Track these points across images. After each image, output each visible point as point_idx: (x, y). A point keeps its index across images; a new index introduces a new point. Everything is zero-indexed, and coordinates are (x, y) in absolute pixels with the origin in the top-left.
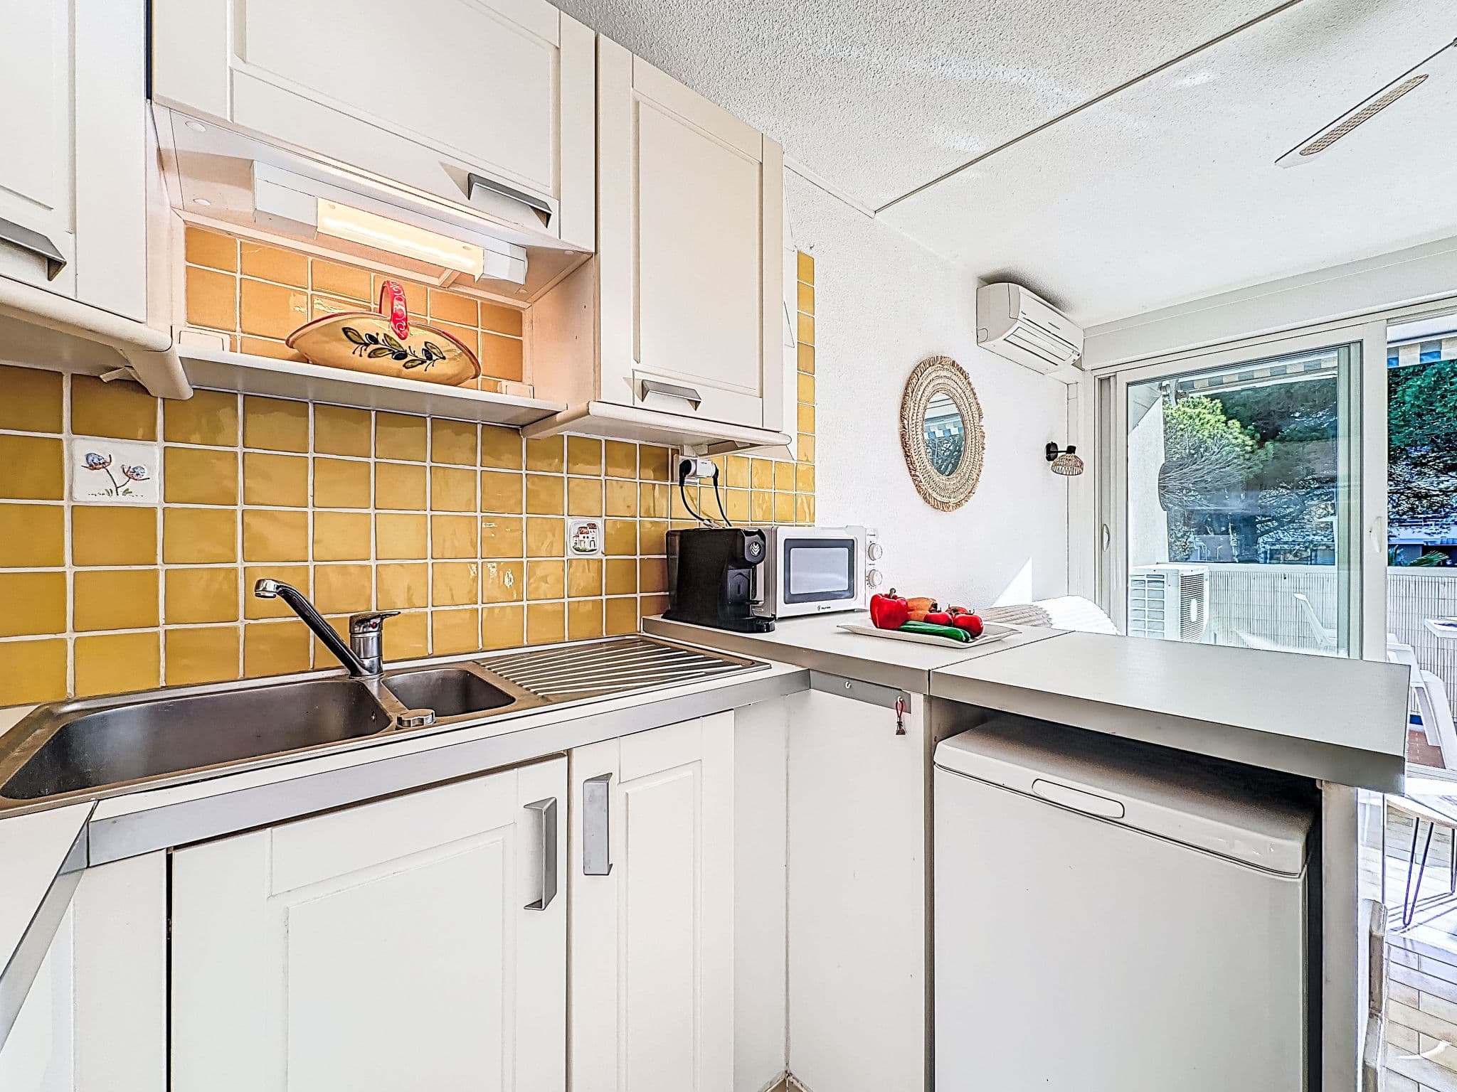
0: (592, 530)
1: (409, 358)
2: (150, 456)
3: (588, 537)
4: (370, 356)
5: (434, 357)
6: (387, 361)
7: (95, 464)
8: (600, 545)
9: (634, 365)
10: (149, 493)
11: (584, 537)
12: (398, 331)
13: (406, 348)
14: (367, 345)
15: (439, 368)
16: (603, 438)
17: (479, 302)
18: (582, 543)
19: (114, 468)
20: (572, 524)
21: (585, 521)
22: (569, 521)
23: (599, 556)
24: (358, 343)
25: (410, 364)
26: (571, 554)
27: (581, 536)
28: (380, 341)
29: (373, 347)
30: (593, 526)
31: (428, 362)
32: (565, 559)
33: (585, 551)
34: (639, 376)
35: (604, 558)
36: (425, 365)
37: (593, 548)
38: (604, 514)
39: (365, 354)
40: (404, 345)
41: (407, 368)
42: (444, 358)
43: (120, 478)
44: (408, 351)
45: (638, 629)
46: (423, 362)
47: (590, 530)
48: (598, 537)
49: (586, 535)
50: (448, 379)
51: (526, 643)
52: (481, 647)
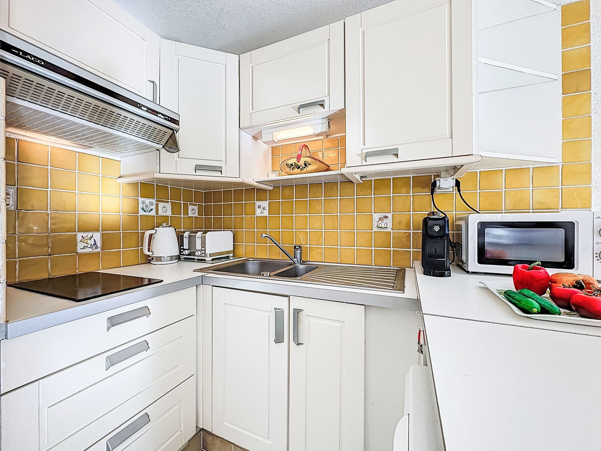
0: (385, 219)
1: (301, 167)
2: (265, 204)
3: (383, 222)
4: (292, 170)
5: (307, 165)
6: (296, 170)
7: (259, 207)
8: (390, 225)
9: (362, 147)
10: (266, 213)
11: (381, 222)
12: (297, 160)
13: (299, 165)
14: (291, 167)
15: (310, 168)
16: (391, 177)
17: (339, 138)
18: (380, 224)
19: (261, 207)
20: (376, 217)
21: (382, 215)
22: (375, 215)
23: (389, 230)
24: (288, 167)
25: (301, 169)
26: (375, 229)
27: (380, 222)
28: (293, 165)
29: (292, 167)
30: (386, 217)
31: (306, 167)
32: (373, 231)
33: (382, 228)
34: (365, 151)
35: (392, 231)
36: (306, 168)
37: (386, 226)
38: (392, 211)
39: (291, 169)
40: (299, 164)
41: (301, 171)
42: (310, 164)
43: (262, 210)
44: (300, 166)
45: (411, 266)
46: (305, 168)
47: (384, 219)
48: (389, 222)
49: (382, 221)
50: (315, 170)
51: (356, 263)
52: (339, 262)
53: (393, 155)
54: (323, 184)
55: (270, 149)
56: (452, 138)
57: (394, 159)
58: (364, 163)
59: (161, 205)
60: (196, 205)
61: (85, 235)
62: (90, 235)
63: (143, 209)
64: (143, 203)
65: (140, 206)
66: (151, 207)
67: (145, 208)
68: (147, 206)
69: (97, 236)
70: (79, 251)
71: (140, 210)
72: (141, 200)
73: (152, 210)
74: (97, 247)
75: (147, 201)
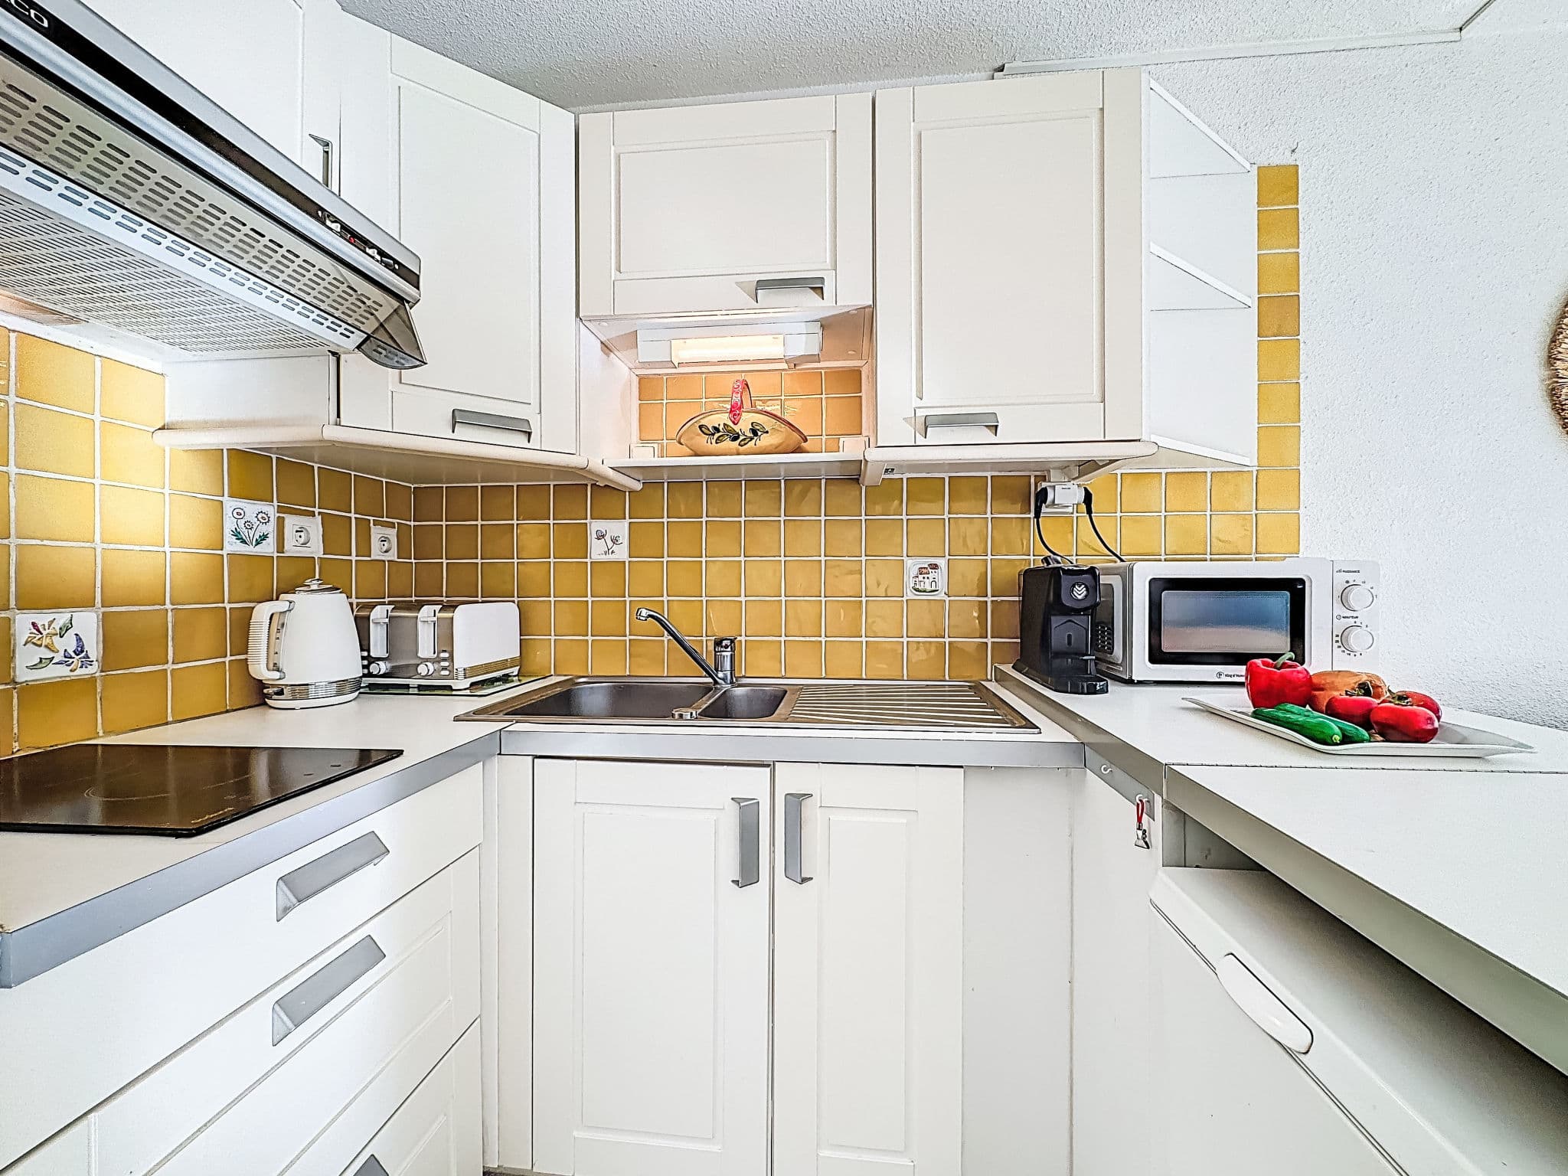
0: (933, 571)
1: (742, 438)
2: (619, 528)
3: (928, 578)
4: (717, 443)
5: (759, 433)
6: (728, 444)
7: (601, 536)
8: (942, 585)
9: (916, 402)
10: (621, 553)
11: (924, 578)
12: (733, 419)
13: (738, 431)
14: (713, 434)
15: (765, 441)
16: (946, 476)
17: (823, 371)
18: (922, 583)
19: (607, 538)
20: (912, 565)
21: (925, 562)
22: (909, 562)
23: (941, 596)
24: (707, 434)
25: (743, 443)
26: (910, 595)
27: (921, 577)
28: (721, 430)
29: (717, 435)
30: (935, 567)
31: (755, 438)
32: (904, 599)
33: (925, 591)
34: (921, 413)
35: (947, 599)
36: (754, 441)
37: (934, 588)
38: (947, 554)
39: (714, 441)
40: (737, 428)
41: (742, 446)
42: (767, 432)
43: (610, 544)
44: (740, 433)
45: (989, 677)
46: (752, 439)
47: (930, 570)
48: (941, 577)
49: (926, 576)
50: (776, 448)
51: (864, 677)
52: (824, 675)
53: (985, 428)
54: (783, 481)
55: (636, 380)
56: (1103, 401)
57: (988, 436)
58: (921, 440)
59: (292, 522)
60: (392, 525)
61: (42, 619)
62: (62, 618)
63: (236, 534)
64: (239, 514)
65: (229, 525)
66: (263, 529)
67: (244, 532)
68: (249, 526)
69: (87, 624)
70: (23, 675)
71: (229, 538)
72: (230, 504)
73: (264, 537)
74: (86, 662)
75: (251, 508)
